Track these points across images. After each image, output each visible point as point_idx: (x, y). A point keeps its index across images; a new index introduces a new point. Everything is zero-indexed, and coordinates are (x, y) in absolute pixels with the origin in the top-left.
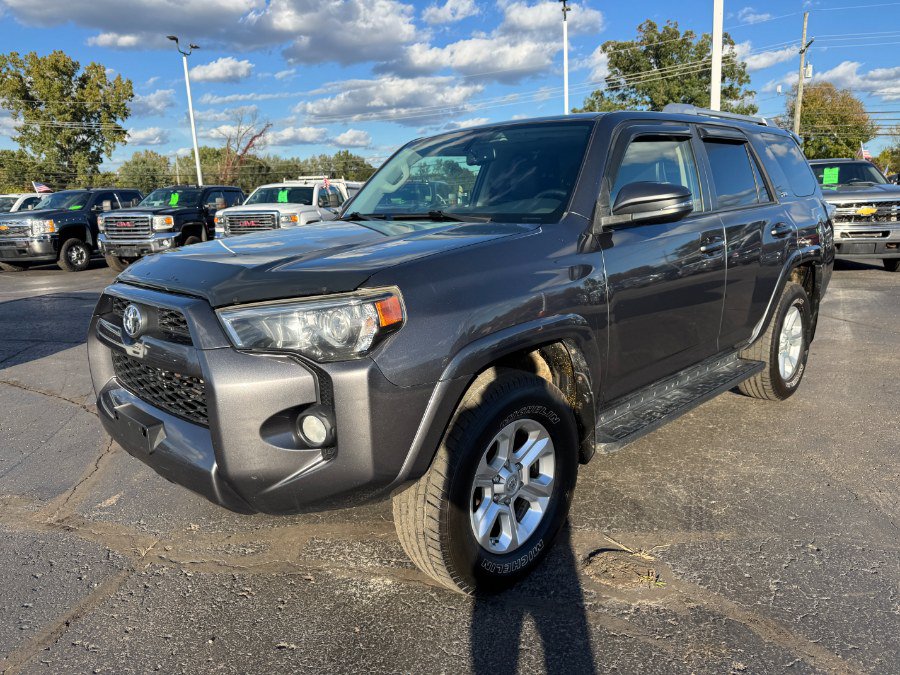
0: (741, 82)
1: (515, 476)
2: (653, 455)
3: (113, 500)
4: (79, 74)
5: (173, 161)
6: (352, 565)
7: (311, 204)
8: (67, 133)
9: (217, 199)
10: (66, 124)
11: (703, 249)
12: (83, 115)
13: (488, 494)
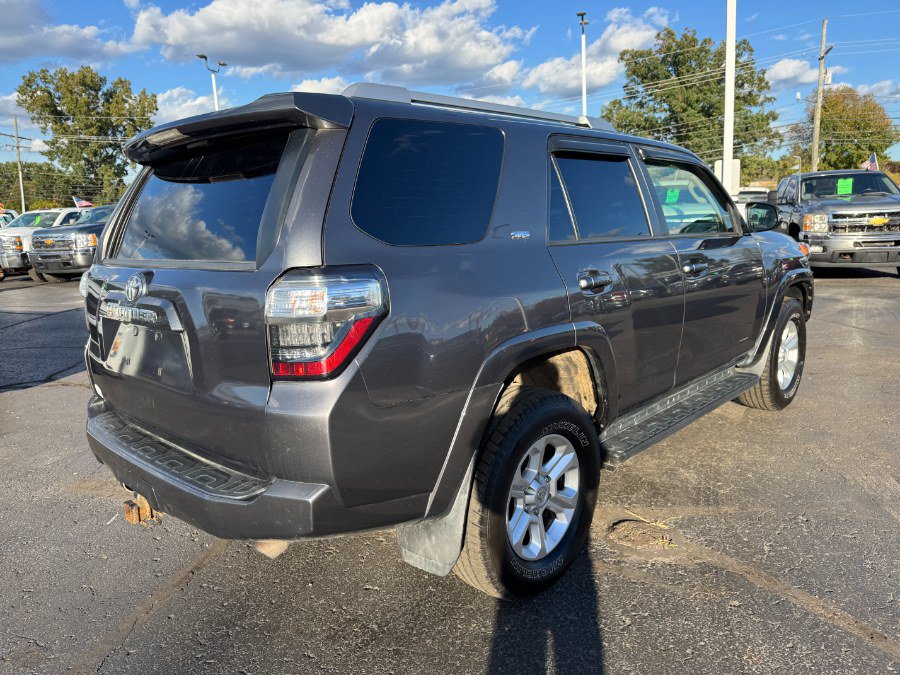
0: (761, 89)
2: (668, 446)
4: (105, 89)
8: (93, 146)
10: (93, 137)
12: (108, 129)
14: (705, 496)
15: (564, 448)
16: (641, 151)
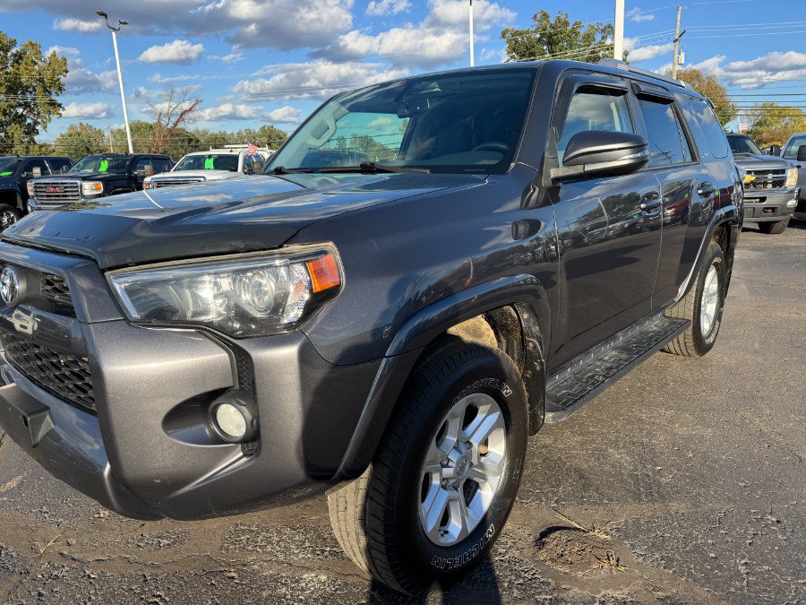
1: (465, 457)
3: (13, 484)
4: (14, 51)
5: (107, 134)
6: (281, 557)
7: (236, 170)
9: (146, 167)
10: (2, 96)
11: (643, 206)
12: (18, 88)
13: (436, 481)
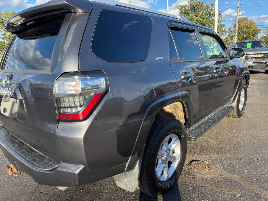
14: (220, 150)
15: (175, 138)
16: (198, 29)
